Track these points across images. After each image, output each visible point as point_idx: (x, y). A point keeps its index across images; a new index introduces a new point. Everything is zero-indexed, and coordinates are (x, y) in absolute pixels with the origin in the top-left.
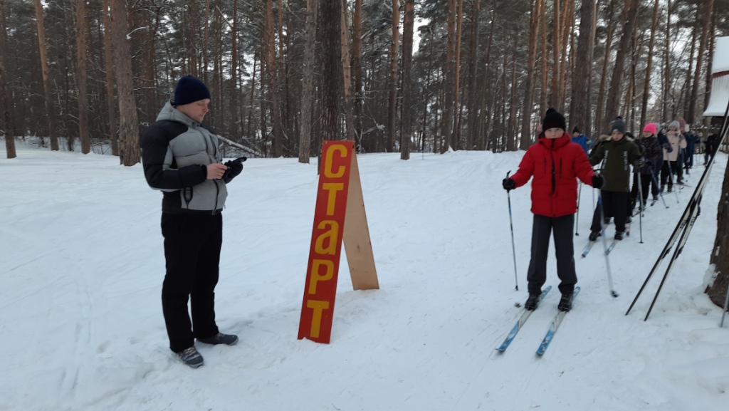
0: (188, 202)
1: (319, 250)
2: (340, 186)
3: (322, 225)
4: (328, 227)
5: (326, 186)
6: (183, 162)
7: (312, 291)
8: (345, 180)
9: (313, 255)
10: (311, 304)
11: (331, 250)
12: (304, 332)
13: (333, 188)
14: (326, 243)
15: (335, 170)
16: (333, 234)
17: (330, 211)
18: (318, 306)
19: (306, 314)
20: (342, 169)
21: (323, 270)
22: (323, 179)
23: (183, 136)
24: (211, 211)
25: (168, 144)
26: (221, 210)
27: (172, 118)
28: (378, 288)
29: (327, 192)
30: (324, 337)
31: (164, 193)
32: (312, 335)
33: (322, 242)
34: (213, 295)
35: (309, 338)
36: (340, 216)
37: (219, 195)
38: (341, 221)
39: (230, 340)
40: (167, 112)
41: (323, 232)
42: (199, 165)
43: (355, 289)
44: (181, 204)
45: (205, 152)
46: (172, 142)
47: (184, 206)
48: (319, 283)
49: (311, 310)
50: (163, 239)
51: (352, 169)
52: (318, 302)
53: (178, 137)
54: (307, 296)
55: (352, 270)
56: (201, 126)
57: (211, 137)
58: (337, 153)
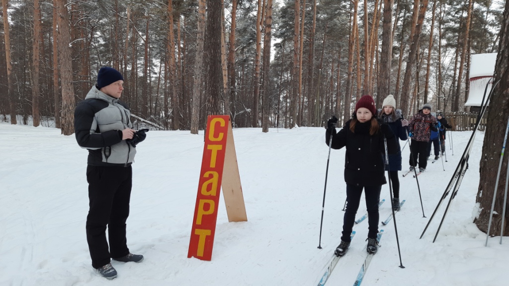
0: (107, 157)
1: (204, 192)
2: (220, 147)
3: (206, 175)
4: (211, 176)
5: (210, 147)
6: (104, 128)
7: (199, 222)
8: (223, 142)
9: (200, 196)
10: (197, 232)
11: (213, 192)
12: (192, 253)
13: (215, 149)
14: (209, 188)
15: (216, 136)
16: (214, 181)
17: (213, 164)
18: (203, 234)
19: (194, 239)
20: (221, 135)
21: (206, 207)
22: (207, 141)
23: (105, 110)
24: (124, 164)
25: (94, 116)
26: (131, 163)
27: (97, 97)
28: (247, 221)
29: (210, 151)
30: (207, 256)
31: (90, 151)
32: (198, 255)
33: (206, 187)
34: (125, 225)
35: (196, 257)
36: (219, 168)
37: (130, 153)
38: (220, 171)
39: (138, 259)
40: (94, 93)
41: (207, 179)
42: (116, 130)
43: (229, 222)
44: (102, 159)
45: (121, 122)
46: (96, 114)
47: (104, 160)
48: (203, 216)
49: (198, 236)
50: (88, 184)
51: (228, 135)
52: (203, 230)
53: (101, 111)
54: (195, 226)
55: (228, 207)
56: (118, 103)
57: (125, 111)
58: (218, 124)
